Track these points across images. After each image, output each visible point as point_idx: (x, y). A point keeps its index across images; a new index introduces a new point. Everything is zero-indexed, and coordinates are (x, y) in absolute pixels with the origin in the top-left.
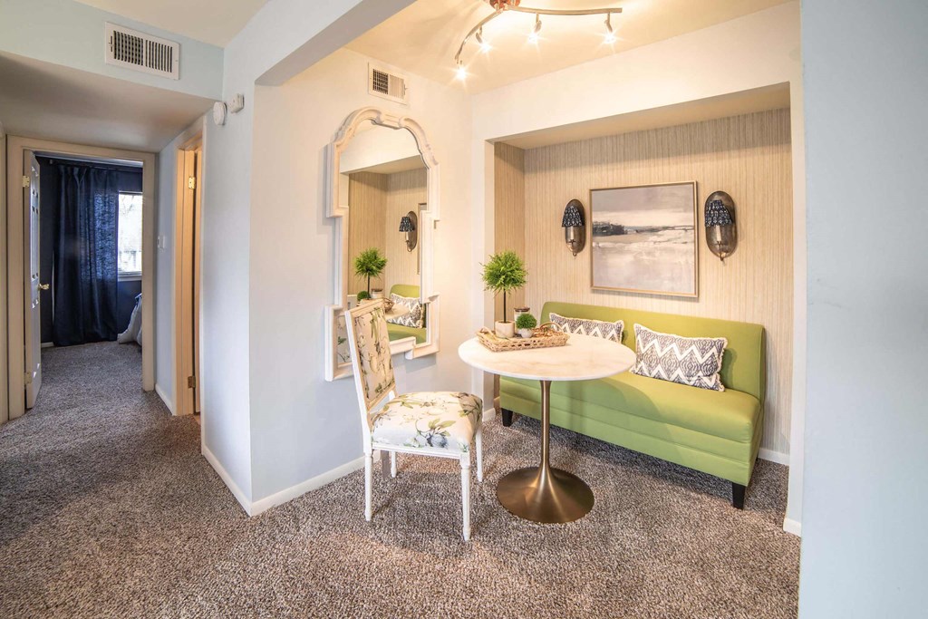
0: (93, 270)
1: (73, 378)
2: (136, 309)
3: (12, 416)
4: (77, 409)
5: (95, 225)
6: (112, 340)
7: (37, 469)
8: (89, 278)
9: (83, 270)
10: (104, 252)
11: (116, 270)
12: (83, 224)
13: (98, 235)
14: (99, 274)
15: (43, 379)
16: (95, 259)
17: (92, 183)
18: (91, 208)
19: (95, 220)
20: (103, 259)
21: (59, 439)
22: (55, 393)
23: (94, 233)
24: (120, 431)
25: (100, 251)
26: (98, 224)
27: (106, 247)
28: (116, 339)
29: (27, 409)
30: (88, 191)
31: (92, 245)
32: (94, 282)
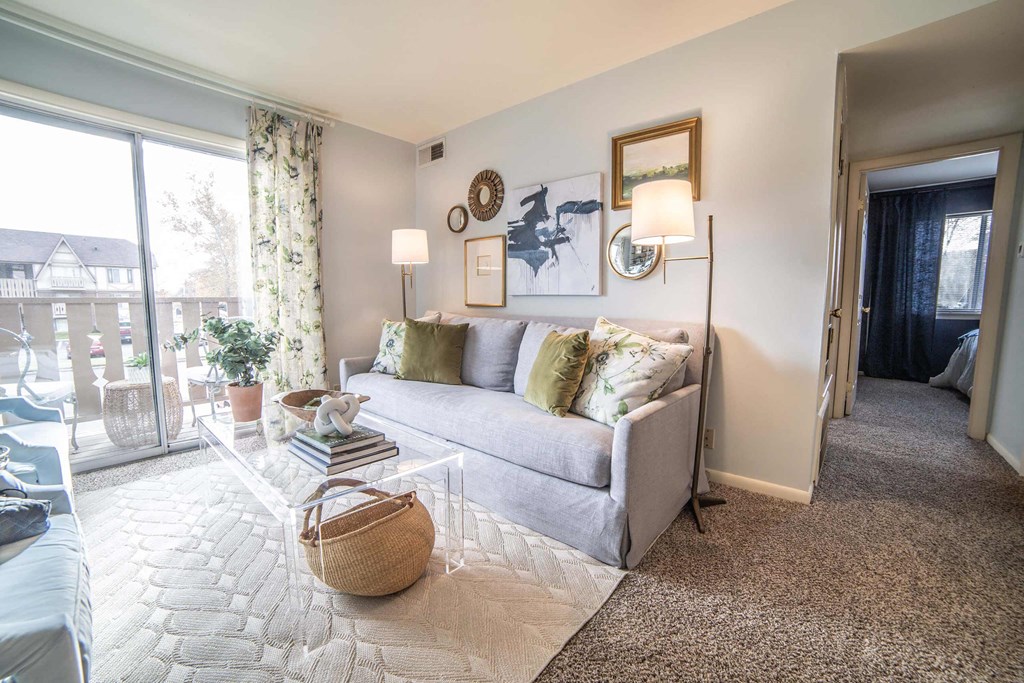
0: (908, 304)
1: (882, 403)
2: (958, 351)
3: (835, 416)
4: (888, 429)
5: (913, 256)
6: (923, 382)
7: (855, 460)
8: (903, 313)
9: (898, 304)
10: (922, 285)
11: (935, 306)
12: (901, 255)
13: (917, 267)
14: (915, 310)
15: (857, 398)
16: (911, 292)
17: (914, 211)
18: (911, 237)
19: (914, 250)
20: (920, 294)
21: (873, 445)
22: (867, 409)
23: (913, 265)
24: (937, 462)
25: (917, 284)
26: (918, 255)
27: (924, 279)
28: (927, 382)
29: (845, 415)
30: (909, 220)
31: (909, 278)
32: (909, 317)
